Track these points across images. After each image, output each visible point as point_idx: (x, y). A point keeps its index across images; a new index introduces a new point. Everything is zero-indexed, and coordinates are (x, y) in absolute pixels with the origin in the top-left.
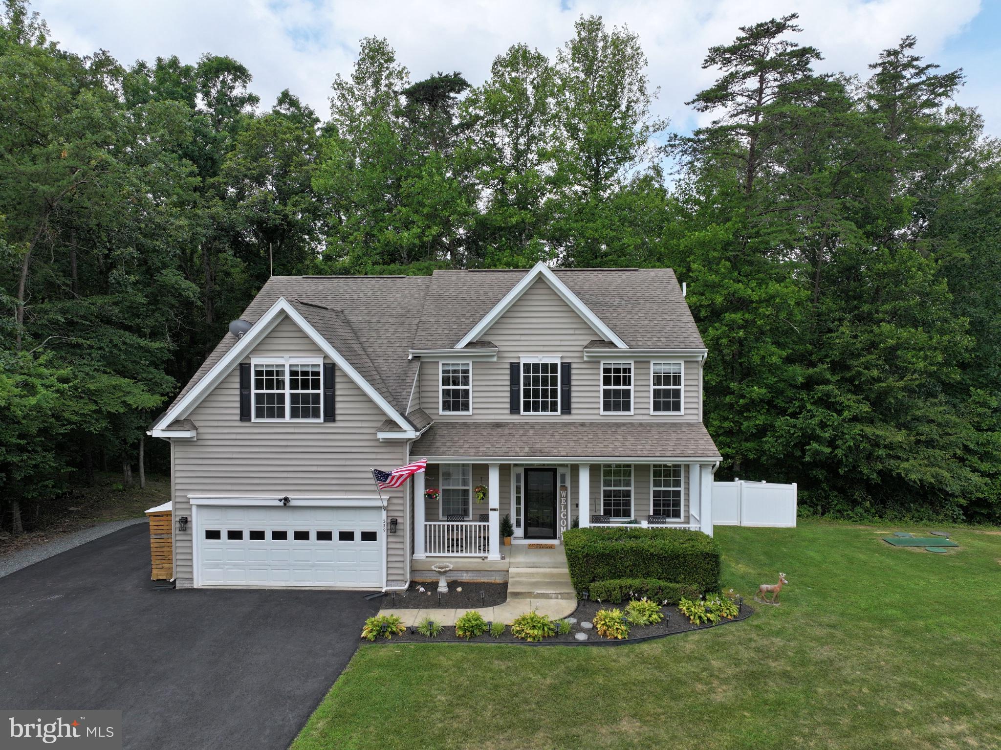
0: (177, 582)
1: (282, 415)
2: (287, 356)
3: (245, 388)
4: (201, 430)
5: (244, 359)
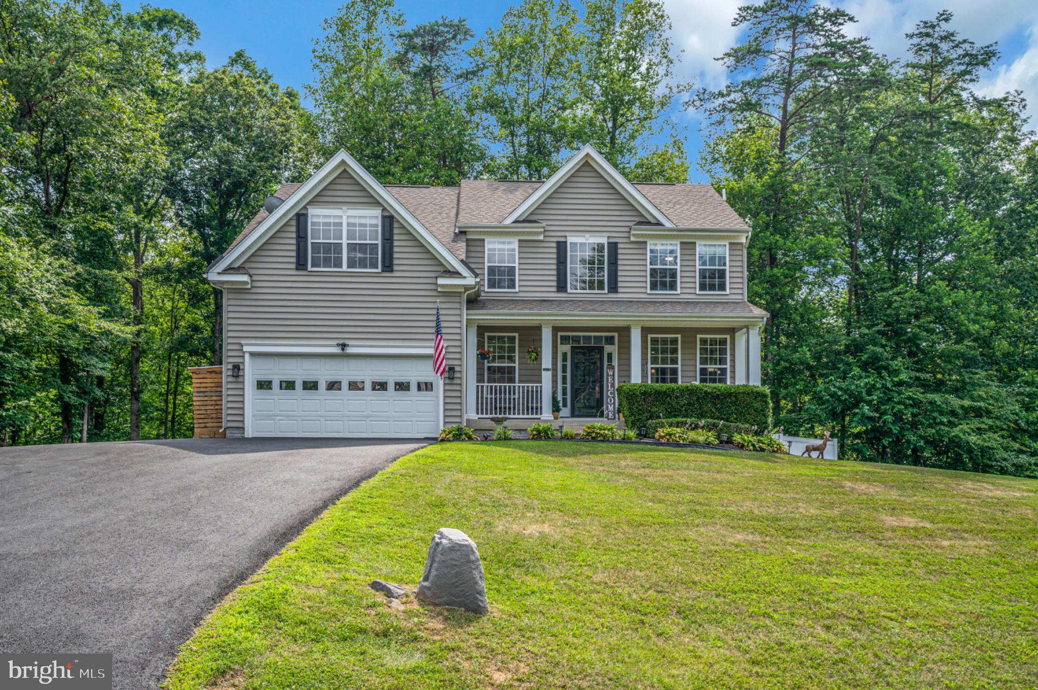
0: (228, 432)
1: (338, 264)
2: (345, 208)
3: (301, 237)
4: (255, 278)
5: (301, 209)
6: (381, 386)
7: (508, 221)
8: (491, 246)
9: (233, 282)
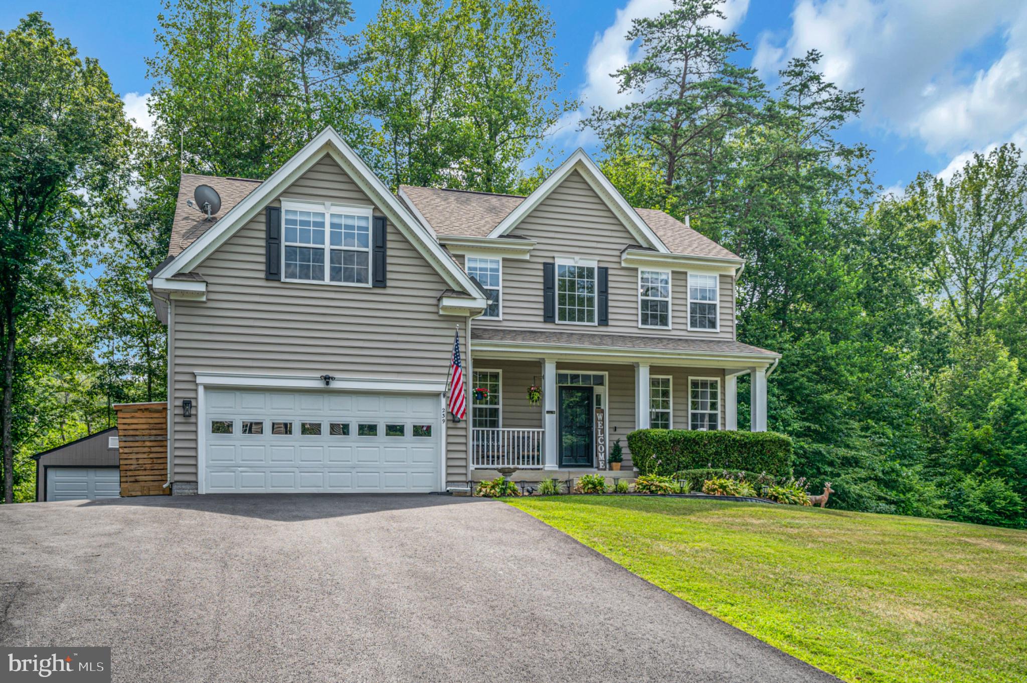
0: (175, 487)
1: (319, 275)
2: (328, 203)
3: (273, 239)
4: (211, 288)
5: (272, 202)
6: (368, 430)
7: (494, 235)
8: (473, 265)
9: (183, 292)
